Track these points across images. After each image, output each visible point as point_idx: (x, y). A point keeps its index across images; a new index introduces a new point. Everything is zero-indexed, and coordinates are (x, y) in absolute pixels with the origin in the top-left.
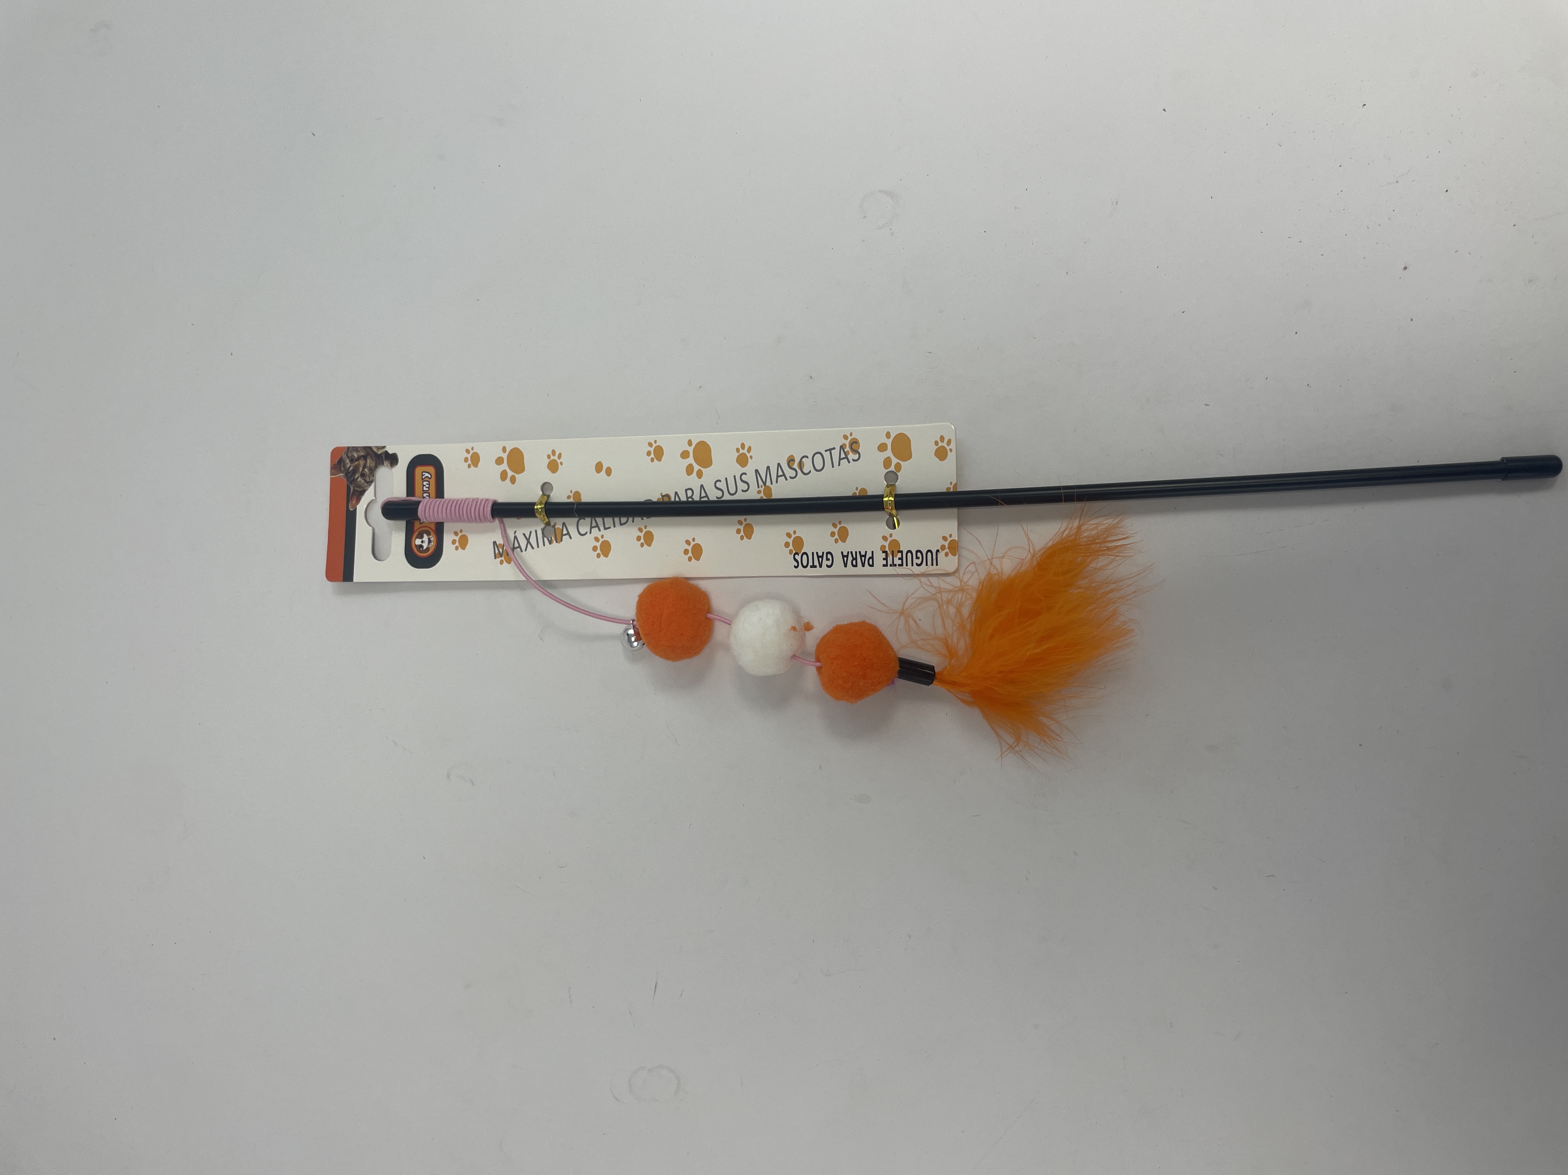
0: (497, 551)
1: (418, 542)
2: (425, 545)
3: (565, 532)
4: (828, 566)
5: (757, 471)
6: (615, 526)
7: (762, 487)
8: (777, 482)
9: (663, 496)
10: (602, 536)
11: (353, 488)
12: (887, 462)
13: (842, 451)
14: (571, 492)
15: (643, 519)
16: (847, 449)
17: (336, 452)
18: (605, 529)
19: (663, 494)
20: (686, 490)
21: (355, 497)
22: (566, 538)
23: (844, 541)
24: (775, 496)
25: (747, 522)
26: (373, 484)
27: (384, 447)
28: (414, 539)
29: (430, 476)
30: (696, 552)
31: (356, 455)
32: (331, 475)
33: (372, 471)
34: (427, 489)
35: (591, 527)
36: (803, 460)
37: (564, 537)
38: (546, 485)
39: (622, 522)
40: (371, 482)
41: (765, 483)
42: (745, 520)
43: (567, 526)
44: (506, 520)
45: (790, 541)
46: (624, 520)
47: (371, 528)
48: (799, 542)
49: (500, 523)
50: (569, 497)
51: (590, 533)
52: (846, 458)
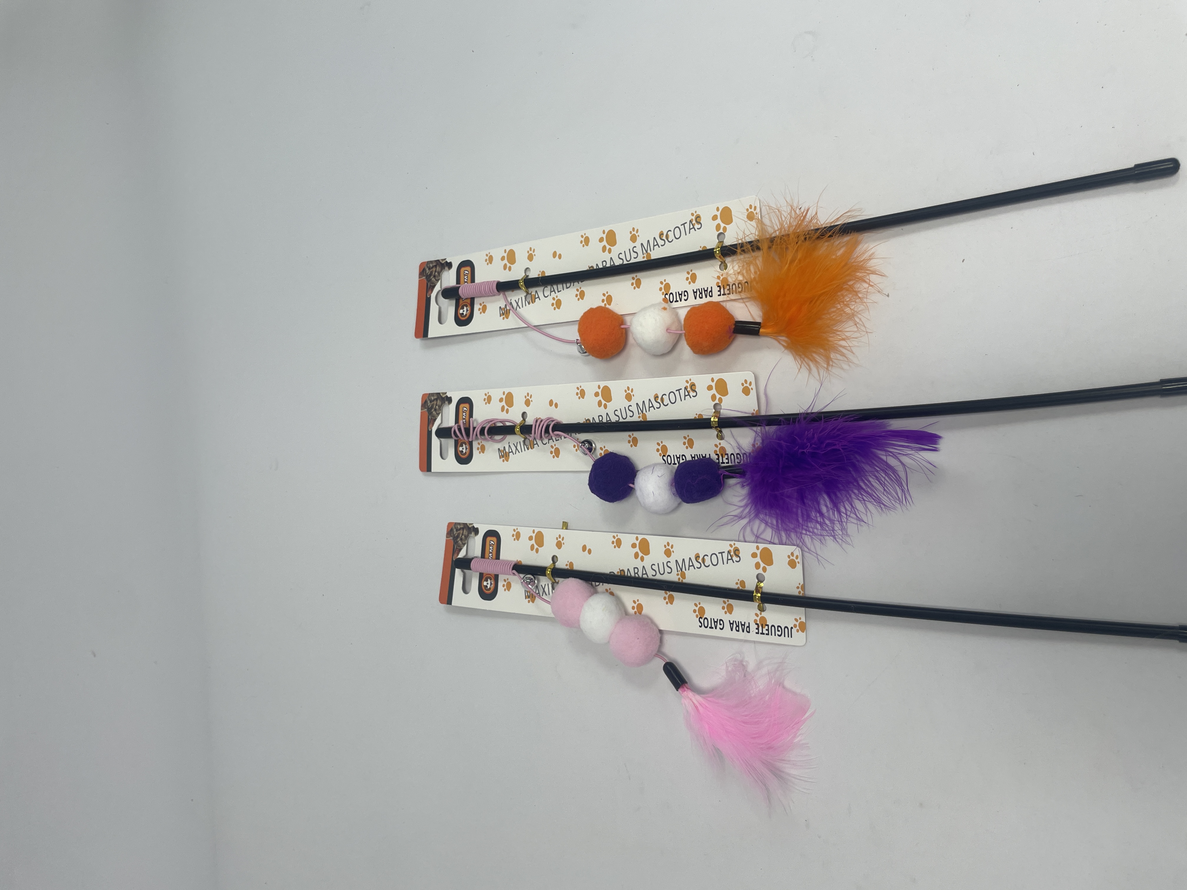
0: (501, 312)
1: (461, 311)
2: (465, 313)
3: (537, 296)
4: (685, 300)
5: (642, 244)
6: (563, 290)
7: (645, 254)
8: (654, 250)
9: (590, 268)
10: (557, 297)
11: (430, 284)
12: (718, 227)
13: (691, 224)
14: (540, 272)
15: (579, 283)
16: (694, 222)
17: (422, 264)
18: (558, 292)
19: (590, 266)
20: (603, 262)
21: (430, 289)
22: (537, 300)
23: (694, 282)
24: (652, 258)
25: (637, 278)
26: (440, 281)
27: (445, 259)
28: (459, 309)
29: (467, 272)
30: (609, 299)
31: (431, 265)
32: (419, 278)
33: (439, 273)
34: (466, 280)
35: (551, 292)
36: (669, 233)
37: (536, 299)
38: (527, 270)
39: (568, 286)
40: (439, 280)
41: (647, 251)
42: (636, 276)
43: (538, 292)
44: (507, 293)
45: (662, 286)
46: (568, 285)
47: (438, 306)
48: (667, 286)
49: (503, 294)
50: (539, 275)
51: (550, 295)
52: (694, 228)
